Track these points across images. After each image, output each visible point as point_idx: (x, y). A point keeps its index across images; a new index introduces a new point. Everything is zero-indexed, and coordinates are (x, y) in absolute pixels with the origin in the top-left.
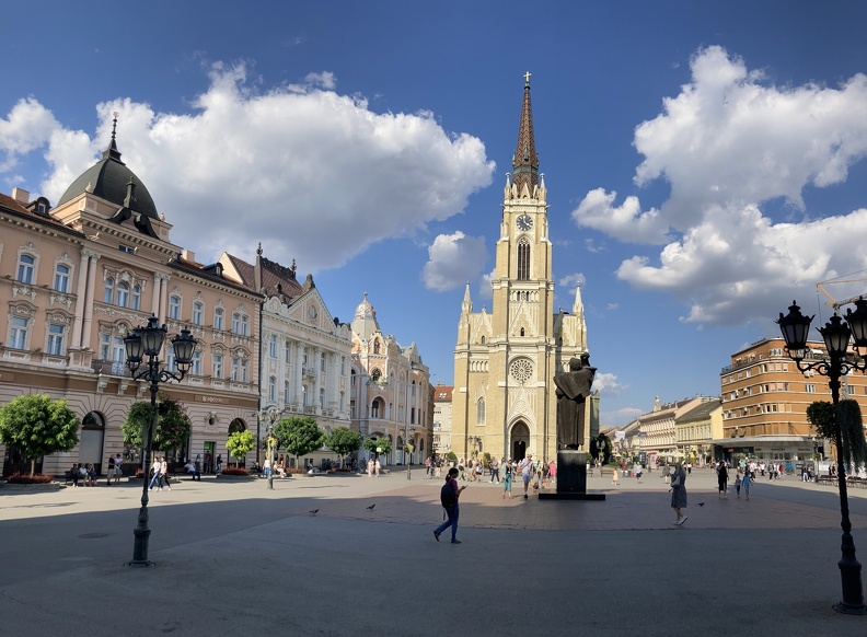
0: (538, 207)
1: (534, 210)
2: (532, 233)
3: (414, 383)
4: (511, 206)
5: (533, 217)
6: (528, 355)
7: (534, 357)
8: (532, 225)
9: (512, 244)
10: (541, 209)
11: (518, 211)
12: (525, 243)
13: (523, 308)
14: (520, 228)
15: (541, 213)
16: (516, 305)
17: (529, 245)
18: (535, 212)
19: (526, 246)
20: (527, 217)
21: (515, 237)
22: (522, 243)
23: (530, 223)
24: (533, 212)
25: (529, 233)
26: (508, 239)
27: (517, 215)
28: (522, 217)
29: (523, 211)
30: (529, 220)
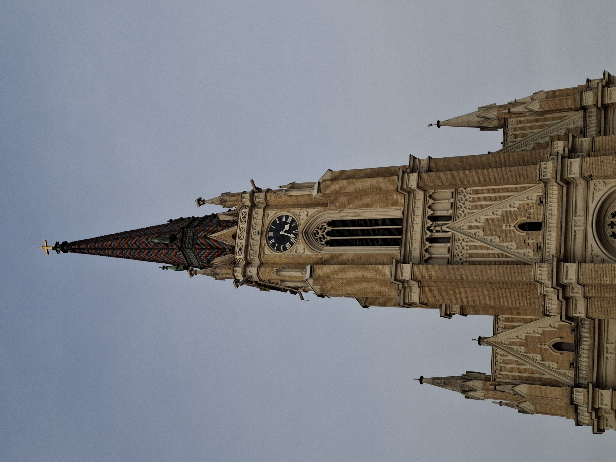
0: (253, 206)
1: (258, 214)
2: (303, 216)
4: (248, 263)
5: (272, 214)
6: (593, 205)
8: (287, 217)
9: (321, 259)
10: (257, 200)
11: (258, 248)
12: (323, 232)
13: (470, 228)
14: (292, 244)
15: (266, 199)
16: (460, 245)
17: (329, 224)
18: (261, 211)
19: (330, 229)
20: (271, 229)
21: (308, 253)
22: (324, 238)
23: (284, 220)
24: (260, 217)
25: (302, 222)
26: (308, 268)
27: (266, 248)
28: (270, 238)
29: (258, 237)
30: (278, 222)
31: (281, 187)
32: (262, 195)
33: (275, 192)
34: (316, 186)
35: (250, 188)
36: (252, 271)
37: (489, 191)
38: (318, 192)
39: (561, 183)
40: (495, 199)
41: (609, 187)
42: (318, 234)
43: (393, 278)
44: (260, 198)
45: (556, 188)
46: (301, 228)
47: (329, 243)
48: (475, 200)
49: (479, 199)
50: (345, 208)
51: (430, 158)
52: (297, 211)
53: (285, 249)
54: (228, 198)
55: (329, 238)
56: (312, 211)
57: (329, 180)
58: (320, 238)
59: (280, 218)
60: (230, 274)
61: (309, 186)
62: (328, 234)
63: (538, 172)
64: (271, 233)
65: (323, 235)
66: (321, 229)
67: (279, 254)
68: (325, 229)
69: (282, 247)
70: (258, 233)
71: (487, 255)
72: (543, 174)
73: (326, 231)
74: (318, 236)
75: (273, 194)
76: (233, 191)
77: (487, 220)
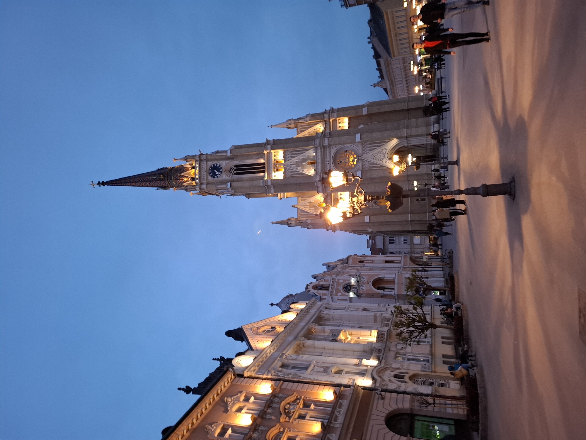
0: (201, 160)
1: (204, 164)
2: (224, 164)
3: (360, 262)
4: (201, 184)
5: (210, 164)
6: (332, 154)
7: (334, 150)
8: (217, 164)
9: (233, 180)
10: (203, 158)
11: (205, 177)
12: (233, 169)
13: (291, 165)
14: (220, 175)
15: (206, 157)
16: (287, 171)
17: (235, 166)
18: (205, 162)
19: (235, 168)
20: (210, 170)
21: (228, 178)
23: (215, 165)
24: (205, 165)
25: (224, 166)
26: (229, 184)
27: (209, 177)
28: (210, 173)
29: (205, 173)
30: (213, 167)
31: (212, 152)
32: (205, 156)
33: (210, 154)
34: (229, 152)
35: (199, 153)
36: (204, 187)
37: (297, 151)
38: (230, 154)
39: (322, 147)
40: (299, 154)
41: (336, 148)
42: (231, 170)
43: (264, 185)
44: (204, 158)
45: (319, 149)
46: (223, 168)
47: (235, 174)
48: (292, 154)
49: (293, 154)
50: (241, 160)
51: (273, 140)
52: (221, 162)
54: (189, 158)
55: (235, 172)
56: (227, 162)
57: (234, 149)
59: (214, 165)
60: (193, 189)
61: (226, 152)
62: (235, 170)
63: (314, 143)
64: (211, 171)
65: (233, 171)
67: (215, 179)
69: (216, 177)
70: (205, 171)
71: (297, 174)
72: (315, 144)
75: (209, 155)
76: (190, 155)
77: (296, 161)
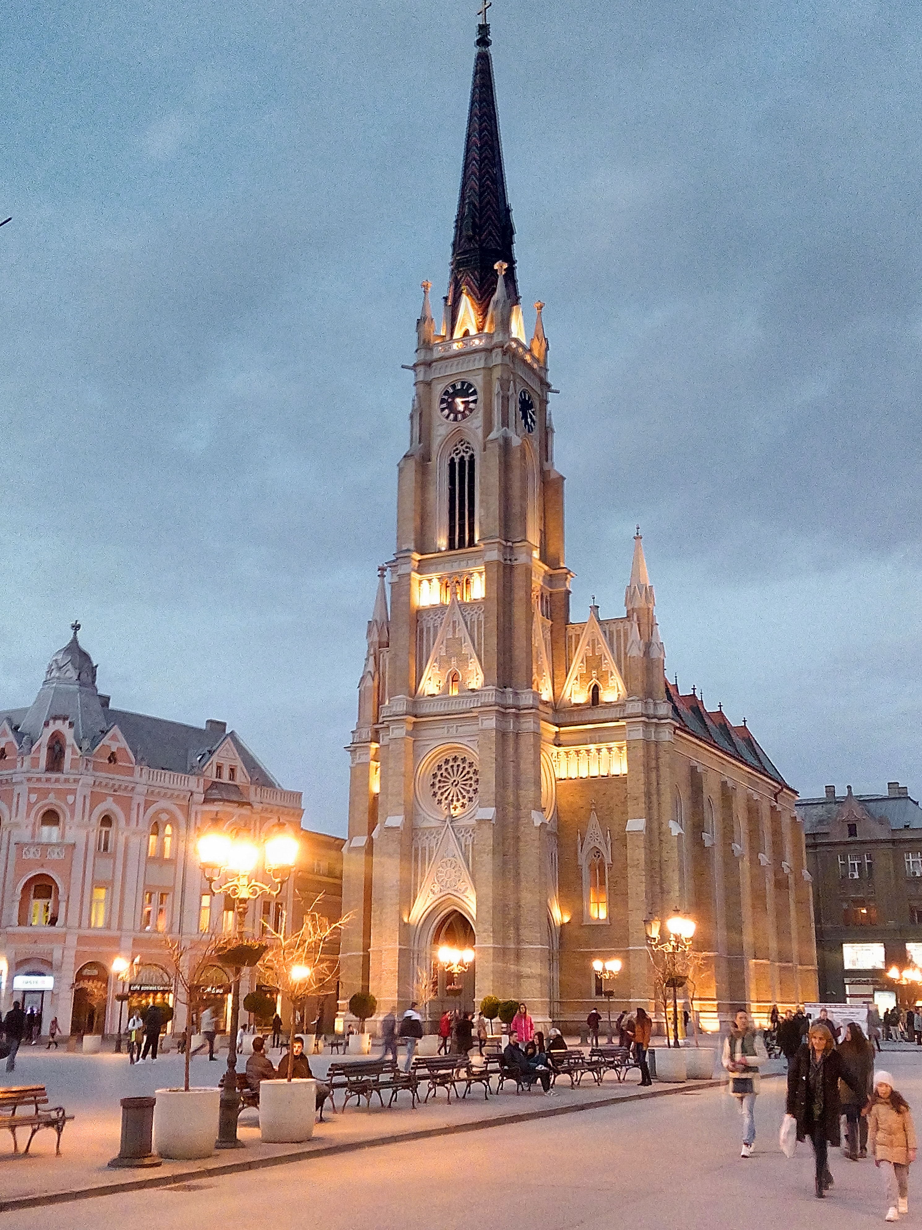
2: (476, 423)
8: (474, 400)
11: (444, 373)
12: (464, 451)
14: (447, 417)
17: (472, 456)
18: (483, 364)
19: (467, 459)
22: (457, 454)
23: (472, 397)
24: (477, 365)
25: (471, 423)
27: (441, 385)
28: (454, 386)
29: (455, 370)
30: (469, 390)
37: (487, 639)
42: (462, 445)
46: (464, 423)
47: (452, 461)
52: (480, 412)
53: (443, 410)
55: (457, 461)
56: (480, 432)
58: (457, 449)
59: (474, 392)
62: (462, 458)
64: (459, 386)
65: (460, 452)
66: (467, 447)
68: (467, 452)
69: (445, 405)
70: (460, 369)
71: (427, 645)
73: (464, 454)
74: (459, 446)
